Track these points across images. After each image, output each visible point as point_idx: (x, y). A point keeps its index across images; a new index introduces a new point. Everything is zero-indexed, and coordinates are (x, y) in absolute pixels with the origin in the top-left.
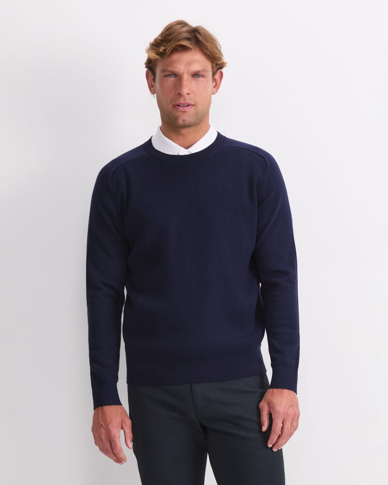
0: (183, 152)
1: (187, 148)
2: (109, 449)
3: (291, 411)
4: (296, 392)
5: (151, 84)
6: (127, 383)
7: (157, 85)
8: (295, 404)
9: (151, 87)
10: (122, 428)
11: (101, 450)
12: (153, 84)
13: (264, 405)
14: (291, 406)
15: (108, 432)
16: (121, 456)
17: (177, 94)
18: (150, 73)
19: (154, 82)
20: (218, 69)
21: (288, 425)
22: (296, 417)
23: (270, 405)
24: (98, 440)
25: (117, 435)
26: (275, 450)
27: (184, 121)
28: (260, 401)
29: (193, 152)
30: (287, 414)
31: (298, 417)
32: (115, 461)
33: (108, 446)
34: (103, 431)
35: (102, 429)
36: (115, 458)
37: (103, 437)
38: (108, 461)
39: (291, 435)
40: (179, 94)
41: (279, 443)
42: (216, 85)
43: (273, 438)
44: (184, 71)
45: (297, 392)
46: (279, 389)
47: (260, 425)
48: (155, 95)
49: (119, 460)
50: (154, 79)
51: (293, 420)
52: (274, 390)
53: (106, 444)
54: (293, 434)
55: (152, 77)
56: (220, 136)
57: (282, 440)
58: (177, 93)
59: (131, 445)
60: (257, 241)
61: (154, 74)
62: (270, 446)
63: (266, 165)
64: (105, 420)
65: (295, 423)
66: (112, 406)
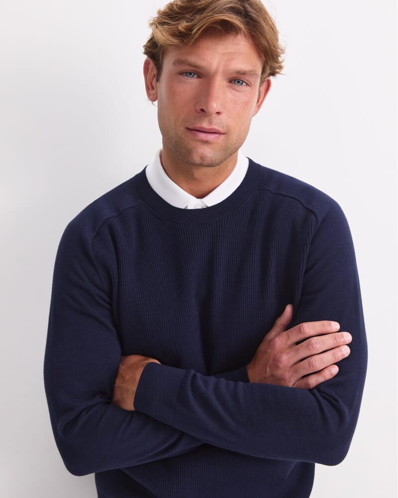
5: (151, 83)
7: (162, 86)
12: (154, 84)
17: (199, 110)
18: (152, 65)
19: (158, 80)
27: (202, 158)
40: (202, 110)
44: (218, 68)
48: (156, 103)
50: (158, 77)
55: (155, 72)
58: (198, 108)
61: (159, 68)
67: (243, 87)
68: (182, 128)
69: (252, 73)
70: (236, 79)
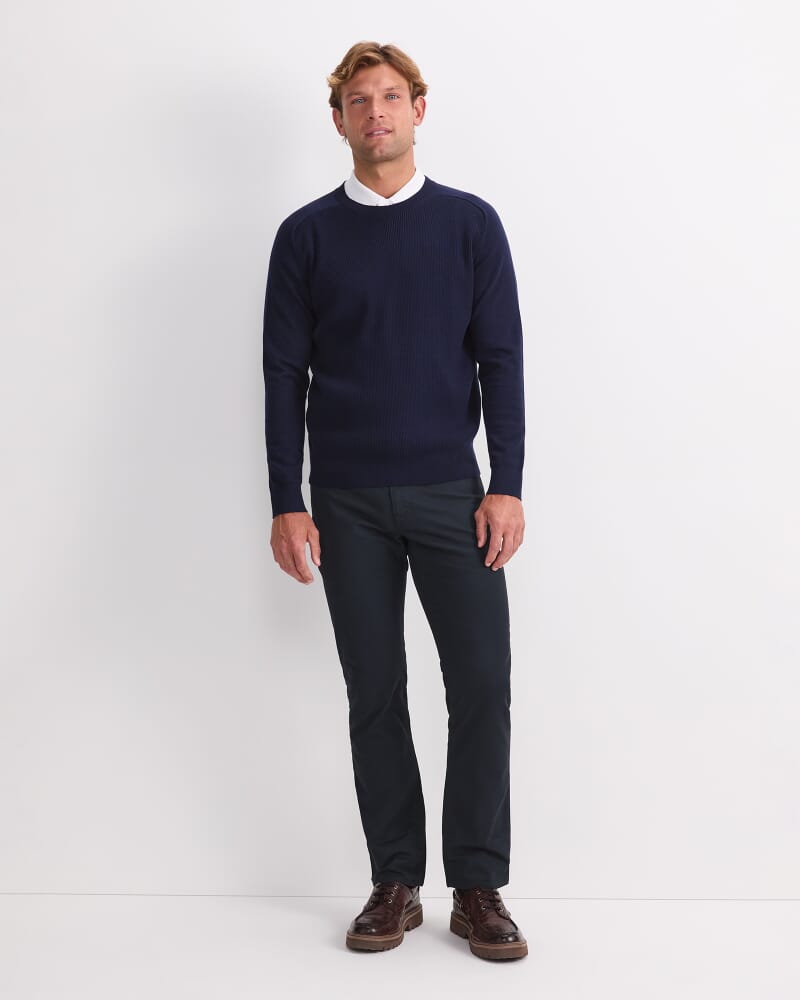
0: (383, 202)
1: (387, 198)
2: (292, 566)
3: (513, 522)
4: (520, 498)
5: (340, 124)
6: (310, 482)
8: (519, 513)
9: (340, 127)
10: (308, 540)
11: (281, 566)
13: (480, 515)
14: (514, 516)
15: (291, 544)
16: (307, 574)
17: (368, 119)
18: (338, 113)
20: (418, 94)
21: (510, 539)
22: (520, 529)
23: (488, 516)
24: (279, 556)
25: (302, 549)
26: (495, 569)
27: (381, 152)
28: (476, 509)
29: (396, 202)
30: (508, 525)
31: (523, 529)
32: (300, 581)
33: (290, 562)
34: (284, 544)
35: (283, 542)
36: (299, 577)
37: (285, 551)
38: (291, 581)
39: (514, 551)
40: (371, 118)
41: (500, 560)
42: (419, 115)
43: (491, 556)
44: (374, 91)
45: (522, 498)
46: (500, 496)
47: (476, 540)
49: (304, 579)
51: (516, 532)
52: (493, 496)
53: (288, 560)
54: (517, 549)
56: (428, 182)
57: (502, 558)
58: (368, 117)
59: (318, 562)
60: (473, 313)
61: (341, 111)
62: (488, 565)
63: (484, 217)
64: (286, 531)
65: (519, 537)
66: (296, 513)
67: (396, 100)
68: (363, 136)
69: (399, 87)
70: (390, 96)
